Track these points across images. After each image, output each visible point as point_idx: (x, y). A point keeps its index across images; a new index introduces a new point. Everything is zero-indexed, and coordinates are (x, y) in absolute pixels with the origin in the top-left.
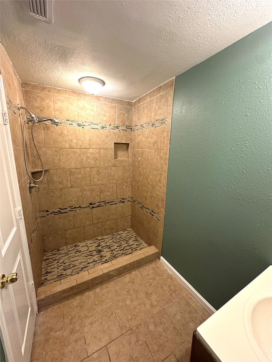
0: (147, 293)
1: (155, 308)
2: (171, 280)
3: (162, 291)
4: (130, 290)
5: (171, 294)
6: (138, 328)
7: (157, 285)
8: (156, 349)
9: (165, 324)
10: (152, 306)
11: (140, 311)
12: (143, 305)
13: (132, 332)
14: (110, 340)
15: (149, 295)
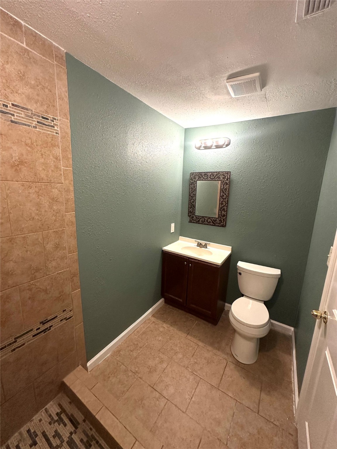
0: (150, 372)
1: (162, 358)
2: (122, 351)
3: (140, 356)
4: (155, 397)
5: (141, 347)
6: (187, 367)
7: (134, 364)
8: (191, 348)
9: (171, 346)
10: (162, 362)
11: (173, 372)
12: (166, 371)
13: (194, 370)
14: (213, 388)
15: (151, 369)
